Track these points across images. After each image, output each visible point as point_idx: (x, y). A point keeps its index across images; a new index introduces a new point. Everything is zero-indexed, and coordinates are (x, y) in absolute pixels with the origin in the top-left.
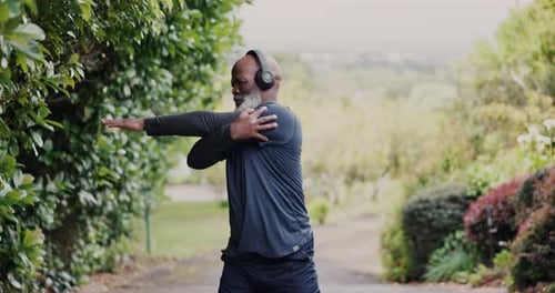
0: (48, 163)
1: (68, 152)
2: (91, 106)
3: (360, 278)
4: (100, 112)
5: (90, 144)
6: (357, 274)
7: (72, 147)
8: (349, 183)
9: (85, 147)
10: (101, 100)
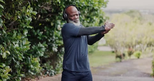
0: (40, 39)
1: (46, 35)
2: (53, 22)
3: (145, 75)
4: (56, 24)
5: (53, 33)
6: (145, 73)
7: (47, 34)
8: (147, 46)
9: (51, 34)
10: (56, 21)
